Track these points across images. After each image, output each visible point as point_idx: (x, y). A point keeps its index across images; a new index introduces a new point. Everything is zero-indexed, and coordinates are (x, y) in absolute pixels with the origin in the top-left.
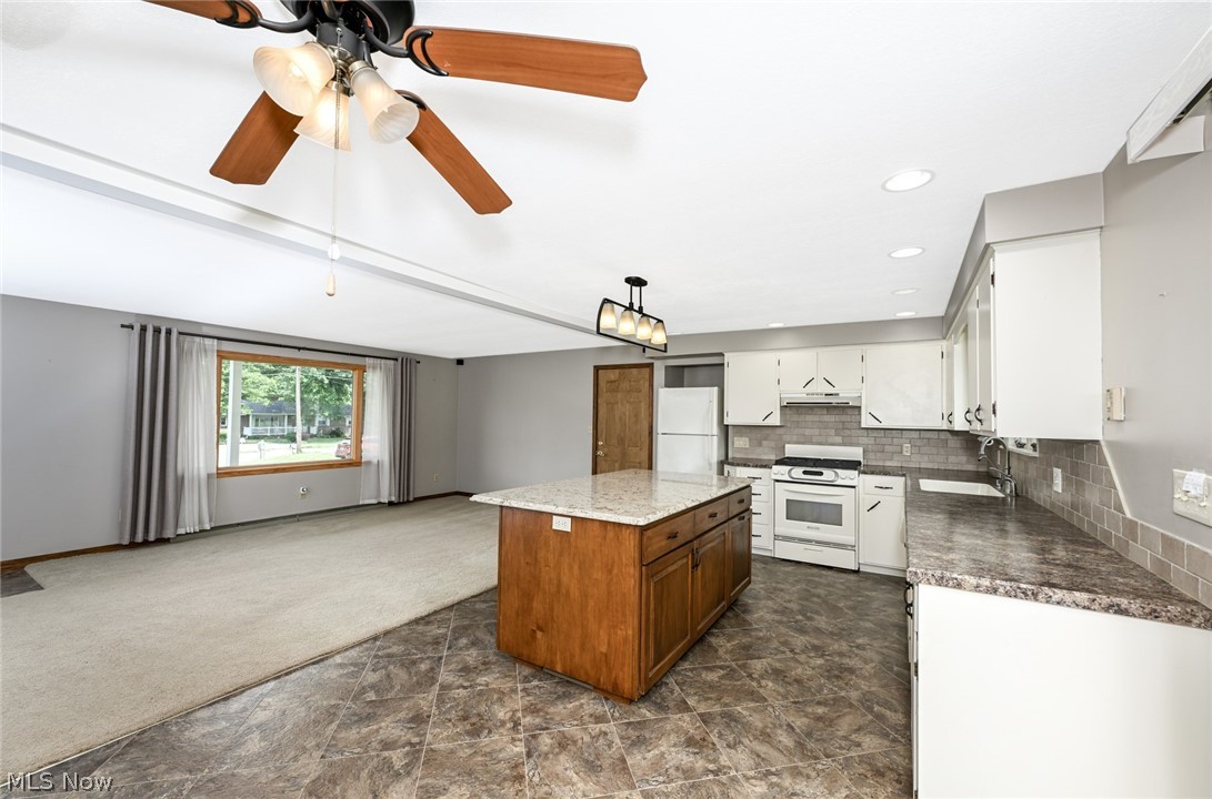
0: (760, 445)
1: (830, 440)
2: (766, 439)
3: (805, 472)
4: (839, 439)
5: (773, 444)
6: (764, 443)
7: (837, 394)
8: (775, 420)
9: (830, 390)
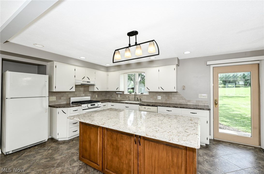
0: (60, 99)
1: (82, 95)
2: (62, 96)
3: (91, 105)
4: (84, 95)
5: (65, 98)
6: (62, 98)
7: (90, 82)
8: (74, 90)
9: (89, 81)
